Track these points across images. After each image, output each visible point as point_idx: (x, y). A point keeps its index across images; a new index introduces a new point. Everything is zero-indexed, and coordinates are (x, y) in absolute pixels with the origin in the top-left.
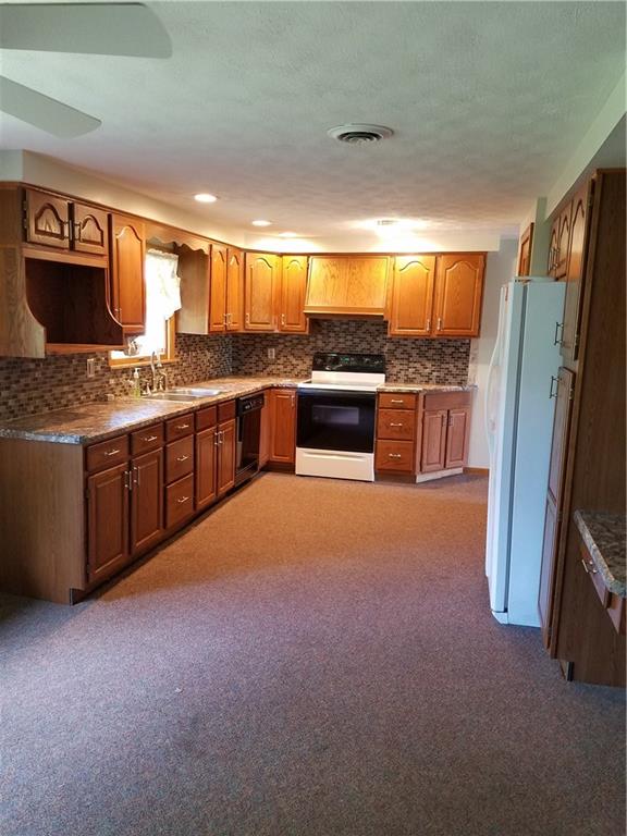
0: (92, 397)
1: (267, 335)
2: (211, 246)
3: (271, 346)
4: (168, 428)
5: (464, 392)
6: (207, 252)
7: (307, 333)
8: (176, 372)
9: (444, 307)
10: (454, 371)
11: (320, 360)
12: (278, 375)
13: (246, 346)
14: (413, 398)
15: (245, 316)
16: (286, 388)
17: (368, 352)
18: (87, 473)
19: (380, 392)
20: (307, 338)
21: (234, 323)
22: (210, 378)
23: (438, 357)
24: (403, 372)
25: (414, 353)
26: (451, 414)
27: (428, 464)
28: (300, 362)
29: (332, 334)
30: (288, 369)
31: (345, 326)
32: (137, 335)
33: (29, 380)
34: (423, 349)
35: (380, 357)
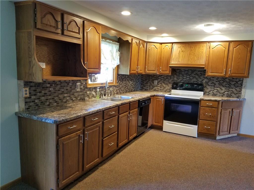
0: (79, 98)
1: (154, 75)
2: (132, 39)
3: (156, 80)
4: (105, 114)
5: (239, 101)
6: (130, 41)
7: (170, 74)
8: (117, 89)
9: (232, 64)
10: (235, 92)
11: (175, 85)
12: (158, 91)
13: (146, 79)
14: (217, 103)
15: (145, 68)
16: (160, 96)
17: (196, 83)
18: (58, 137)
19: (201, 100)
20: (170, 76)
21: (140, 70)
22: (131, 91)
23: (228, 86)
24: (211, 92)
25: (217, 83)
26: (234, 111)
27: (222, 132)
28: (167, 86)
29: (181, 75)
30: (162, 88)
31: (187, 72)
32: (96, 74)
33: (47, 92)
34: (221, 82)
35: (201, 85)
